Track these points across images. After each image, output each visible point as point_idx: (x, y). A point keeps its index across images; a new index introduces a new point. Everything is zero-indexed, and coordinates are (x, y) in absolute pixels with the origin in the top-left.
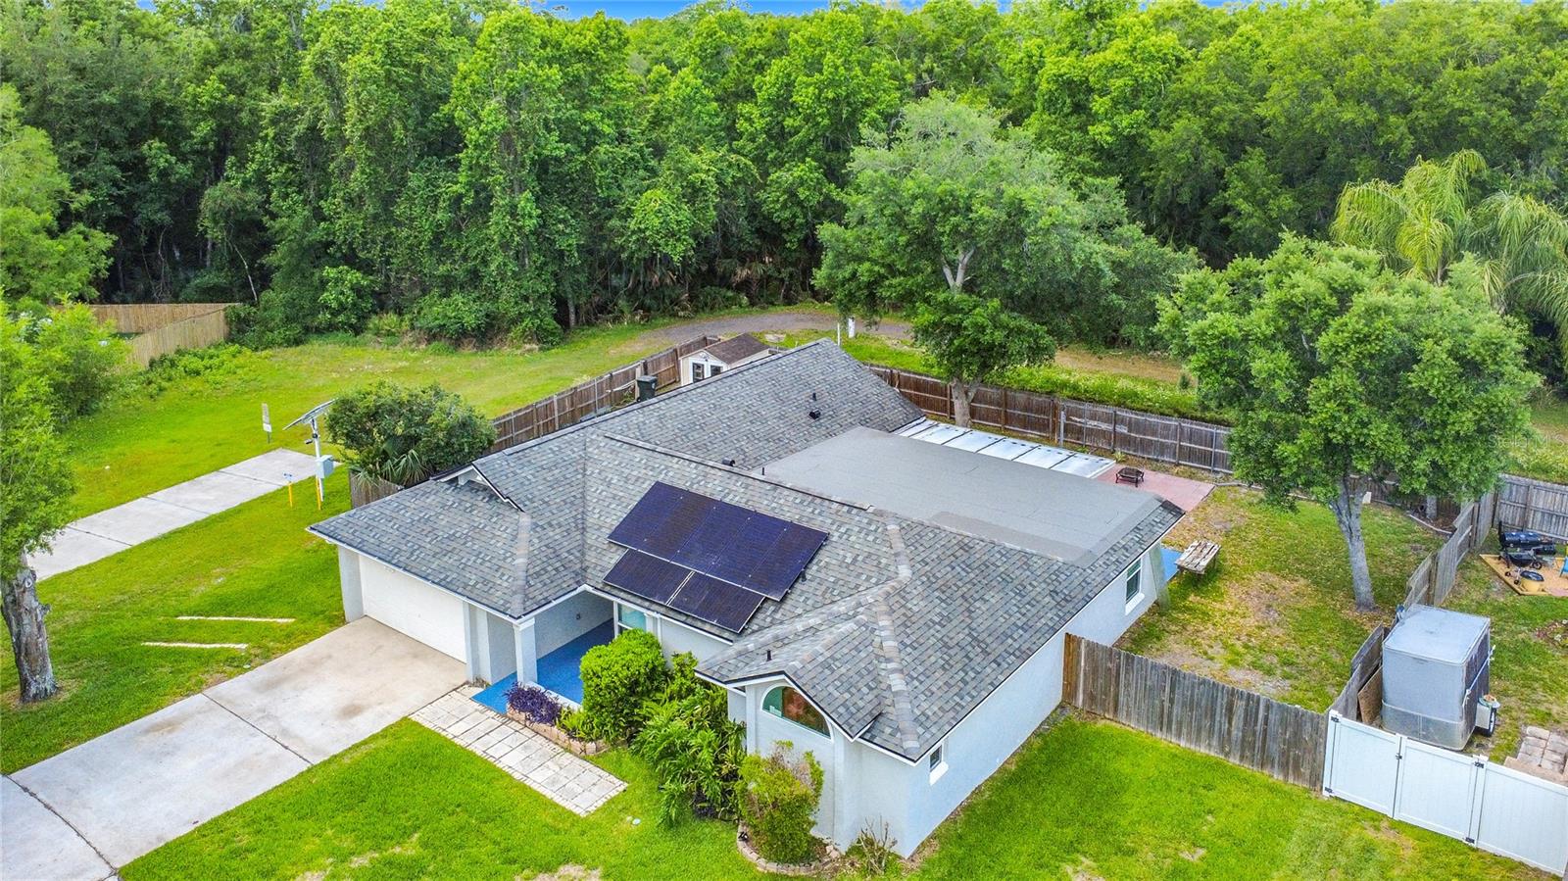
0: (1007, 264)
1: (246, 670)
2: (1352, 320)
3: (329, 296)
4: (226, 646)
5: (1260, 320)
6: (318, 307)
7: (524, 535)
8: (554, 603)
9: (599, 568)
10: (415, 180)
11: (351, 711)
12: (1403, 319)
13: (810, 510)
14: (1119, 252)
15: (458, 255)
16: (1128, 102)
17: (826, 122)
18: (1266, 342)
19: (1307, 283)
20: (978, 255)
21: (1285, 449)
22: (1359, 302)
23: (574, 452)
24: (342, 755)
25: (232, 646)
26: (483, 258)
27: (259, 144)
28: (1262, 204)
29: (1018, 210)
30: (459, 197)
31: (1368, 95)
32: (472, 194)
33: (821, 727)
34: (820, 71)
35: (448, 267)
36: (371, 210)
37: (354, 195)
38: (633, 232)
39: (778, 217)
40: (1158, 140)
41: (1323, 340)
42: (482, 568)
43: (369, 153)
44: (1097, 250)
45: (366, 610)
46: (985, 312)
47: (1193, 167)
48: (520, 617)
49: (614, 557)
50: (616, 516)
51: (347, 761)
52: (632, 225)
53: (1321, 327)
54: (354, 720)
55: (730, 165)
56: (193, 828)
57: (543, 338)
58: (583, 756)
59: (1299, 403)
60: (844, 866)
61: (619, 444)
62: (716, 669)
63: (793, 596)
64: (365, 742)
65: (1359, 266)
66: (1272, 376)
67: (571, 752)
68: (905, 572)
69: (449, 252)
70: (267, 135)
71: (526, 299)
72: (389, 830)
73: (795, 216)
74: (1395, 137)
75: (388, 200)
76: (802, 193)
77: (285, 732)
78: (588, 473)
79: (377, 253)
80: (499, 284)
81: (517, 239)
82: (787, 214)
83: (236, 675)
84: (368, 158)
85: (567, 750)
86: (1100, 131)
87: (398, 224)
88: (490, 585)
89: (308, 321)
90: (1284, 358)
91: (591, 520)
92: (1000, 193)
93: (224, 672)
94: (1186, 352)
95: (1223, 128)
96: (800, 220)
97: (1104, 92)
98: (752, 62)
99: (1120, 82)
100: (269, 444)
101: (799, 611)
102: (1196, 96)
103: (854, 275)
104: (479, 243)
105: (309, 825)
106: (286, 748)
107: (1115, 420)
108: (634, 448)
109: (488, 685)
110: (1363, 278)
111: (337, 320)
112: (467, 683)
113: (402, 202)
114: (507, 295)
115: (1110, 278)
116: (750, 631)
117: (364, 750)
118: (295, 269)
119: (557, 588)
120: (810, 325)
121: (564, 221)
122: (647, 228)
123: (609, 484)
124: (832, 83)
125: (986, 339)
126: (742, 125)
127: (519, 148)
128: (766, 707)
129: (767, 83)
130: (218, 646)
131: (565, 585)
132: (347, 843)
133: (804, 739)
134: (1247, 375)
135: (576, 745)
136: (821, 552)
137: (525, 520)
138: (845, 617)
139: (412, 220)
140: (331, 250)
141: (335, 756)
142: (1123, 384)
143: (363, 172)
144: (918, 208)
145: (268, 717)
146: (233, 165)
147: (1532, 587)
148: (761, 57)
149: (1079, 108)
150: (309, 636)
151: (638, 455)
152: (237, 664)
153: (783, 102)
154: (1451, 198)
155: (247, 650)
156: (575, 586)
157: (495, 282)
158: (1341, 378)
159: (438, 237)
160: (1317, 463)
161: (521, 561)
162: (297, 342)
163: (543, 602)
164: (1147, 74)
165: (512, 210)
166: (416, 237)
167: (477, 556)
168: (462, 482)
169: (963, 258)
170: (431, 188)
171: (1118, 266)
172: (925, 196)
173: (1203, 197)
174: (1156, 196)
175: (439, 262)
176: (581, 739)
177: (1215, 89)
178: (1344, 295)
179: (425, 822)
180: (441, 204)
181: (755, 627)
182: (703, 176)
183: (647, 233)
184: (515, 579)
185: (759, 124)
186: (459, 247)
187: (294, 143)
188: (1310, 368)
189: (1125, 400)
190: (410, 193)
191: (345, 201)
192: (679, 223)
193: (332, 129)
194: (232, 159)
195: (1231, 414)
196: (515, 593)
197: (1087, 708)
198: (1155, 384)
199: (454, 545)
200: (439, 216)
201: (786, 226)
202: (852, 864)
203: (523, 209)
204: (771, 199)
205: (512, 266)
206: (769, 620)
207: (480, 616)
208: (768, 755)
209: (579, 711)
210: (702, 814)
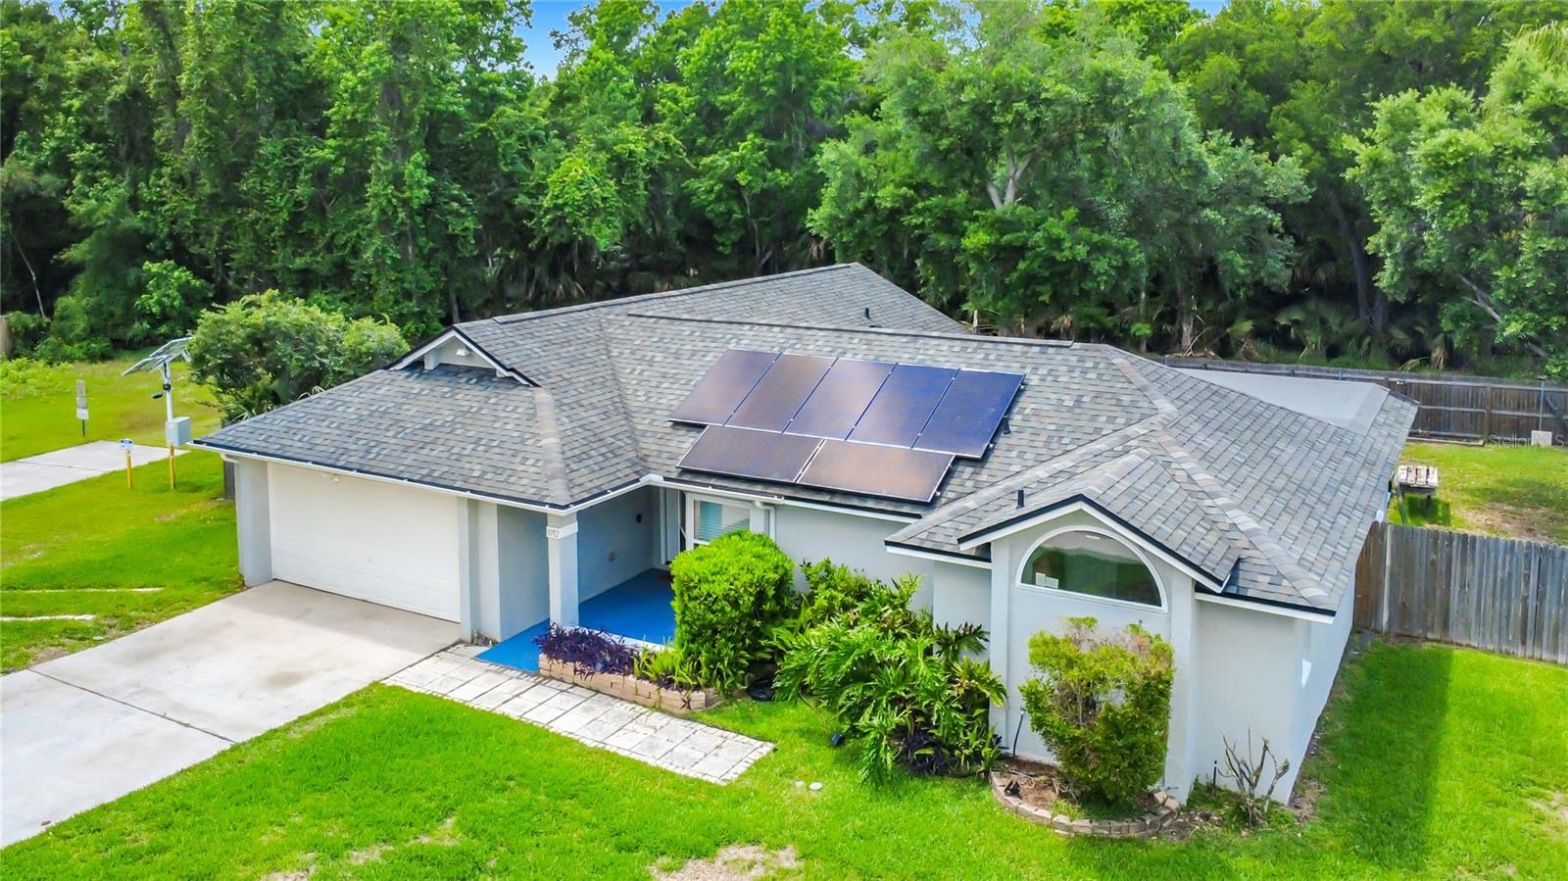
1: (97, 643)
3: (150, 301)
4: (58, 617)
6: (131, 315)
7: (545, 415)
8: (612, 495)
9: (664, 455)
10: (268, 147)
11: (284, 679)
13: (982, 356)
15: (322, 242)
17: (772, 91)
23: (589, 332)
24: (287, 728)
25: (70, 617)
26: (353, 246)
27: (61, 117)
30: (327, 166)
32: (344, 161)
35: (307, 258)
36: (208, 190)
37: (186, 171)
38: (547, 211)
39: (712, 211)
42: (488, 455)
43: (210, 110)
45: (278, 571)
46: (1060, 222)
48: (567, 506)
49: (684, 442)
51: (295, 735)
52: (546, 202)
54: (292, 690)
55: (657, 145)
56: (43, 829)
58: (686, 713)
60: (1192, 820)
61: (653, 320)
62: (924, 536)
63: (996, 453)
64: (320, 713)
67: (663, 711)
68: (1166, 407)
69: (309, 240)
70: (71, 106)
71: (408, 295)
72: (401, 814)
73: (730, 212)
75: (234, 173)
76: (742, 179)
77: (179, 707)
78: (615, 354)
79: (213, 246)
80: (374, 279)
81: (402, 215)
82: (722, 208)
83: (80, 649)
84: (208, 116)
85: (657, 708)
87: (243, 205)
88: (508, 473)
89: (120, 333)
91: (634, 404)
93: (63, 645)
95: (1261, 67)
96: (737, 216)
98: (671, 38)
100: (85, 435)
101: (1016, 468)
104: (351, 226)
105: (259, 811)
106: (187, 725)
108: (678, 323)
109: (494, 643)
111: (157, 332)
112: (460, 642)
113: (251, 176)
116: (943, 500)
117: (321, 721)
118: (104, 267)
119: (612, 477)
121: (457, 199)
122: (566, 204)
123: (651, 363)
124: (780, 44)
126: (664, 106)
127: (406, 100)
128: (1029, 578)
129: (692, 57)
130: (47, 618)
131: (619, 474)
132: (335, 832)
135: (673, 697)
136: (1022, 399)
137: (542, 395)
138: (1111, 454)
139: (262, 197)
140: (151, 246)
141: (276, 731)
143: (201, 135)
145: (146, 691)
146: (24, 142)
148: (682, 33)
150: (189, 604)
151: (687, 328)
152: (82, 637)
155: (96, 621)
156: (636, 477)
157: (369, 276)
159: (296, 218)
161: (551, 441)
162: (105, 357)
163: (596, 491)
164: (1163, 15)
165: (398, 181)
166: (267, 220)
167: (477, 443)
168: (430, 365)
170: (288, 157)
175: (295, 254)
176: (682, 686)
179: (458, 803)
180: (302, 176)
181: (952, 495)
182: (632, 147)
183: (566, 210)
184: (548, 462)
185: (687, 103)
186: (323, 233)
187: (107, 111)
190: (262, 164)
191: (172, 180)
192: (604, 199)
193: (160, 85)
194: (23, 135)
196: (552, 477)
197: (1396, 629)
199: (434, 435)
200: (299, 190)
201: (719, 223)
202: (1207, 817)
203: (411, 176)
204: (704, 189)
205: (393, 252)
206: (969, 484)
207: (490, 525)
208: (1048, 652)
209: (666, 651)
210: (923, 769)
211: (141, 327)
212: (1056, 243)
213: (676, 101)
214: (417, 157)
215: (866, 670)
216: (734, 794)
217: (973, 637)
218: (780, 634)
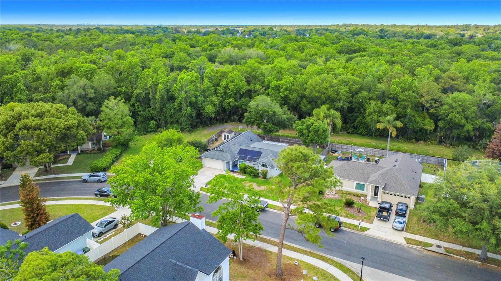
0: (273, 119)
2: (313, 127)
3: (151, 126)
5: (304, 127)
7: (228, 155)
8: (234, 161)
10: (167, 105)
12: (318, 126)
13: (258, 149)
14: (287, 116)
15: (174, 118)
16: (286, 90)
18: (305, 129)
19: (309, 123)
20: (268, 118)
21: (307, 141)
22: (314, 125)
28: (306, 107)
29: (275, 112)
30: (176, 108)
31: (319, 91)
32: (178, 107)
33: (267, 167)
34: (234, 83)
38: (206, 113)
39: (226, 108)
40: (291, 97)
41: (310, 129)
44: (285, 116)
45: (205, 166)
46: (270, 126)
47: (296, 101)
49: (238, 156)
50: (237, 152)
52: (205, 111)
53: (310, 127)
57: (190, 131)
58: (241, 175)
59: (308, 136)
62: (253, 165)
63: (260, 157)
65: (314, 120)
66: (306, 133)
67: (239, 175)
68: (271, 154)
69: (172, 117)
71: (187, 125)
73: (229, 107)
74: (323, 98)
76: (231, 104)
81: (187, 115)
82: (228, 107)
86: (282, 94)
87: (165, 113)
89: (147, 130)
90: (307, 131)
91: (234, 153)
92: (272, 110)
94: (297, 131)
97: (282, 88)
99: (285, 87)
101: (261, 159)
102: (296, 90)
103: (250, 120)
106: (210, 177)
107: (287, 139)
109: (227, 170)
110: (314, 122)
112: (224, 170)
113: (165, 109)
114: (184, 124)
115: (286, 120)
116: (256, 161)
120: (233, 127)
123: (234, 149)
124: (236, 85)
125: (271, 129)
126: (218, 91)
127: (187, 100)
128: (261, 166)
129: (224, 83)
133: (265, 168)
134: (303, 133)
136: (262, 153)
137: (227, 153)
138: (266, 158)
142: (287, 134)
144: (261, 112)
147: (334, 155)
148: (220, 78)
149: (278, 89)
153: (227, 87)
154: (326, 110)
156: (235, 159)
158: (312, 133)
159: (171, 115)
160: (310, 142)
162: (146, 134)
164: (289, 85)
165: (186, 110)
168: (217, 150)
169: (266, 118)
170: (170, 106)
171: (287, 118)
172: (262, 110)
173: (298, 105)
174: (291, 105)
175: (171, 119)
176: (240, 173)
177: (299, 88)
178: (313, 124)
180: (172, 109)
182: (216, 102)
183: (208, 113)
185: (222, 91)
188: (309, 132)
189: (288, 136)
190: (166, 107)
192: (213, 111)
193: (152, 97)
195: (301, 137)
198: (291, 134)
199: (220, 156)
200: (172, 111)
203: (188, 110)
204: (225, 105)
206: (259, 159)
207: (225, 163)
208: (261, 171)
209: (238, 171)
210: (255, 177)
211: (149, 130)
212: (270, 128)
213: (220, 91)
214: (189, 107)
215: (252, 172)
216: (244, 179)
217: (258, 170)
218: (246, 170)
